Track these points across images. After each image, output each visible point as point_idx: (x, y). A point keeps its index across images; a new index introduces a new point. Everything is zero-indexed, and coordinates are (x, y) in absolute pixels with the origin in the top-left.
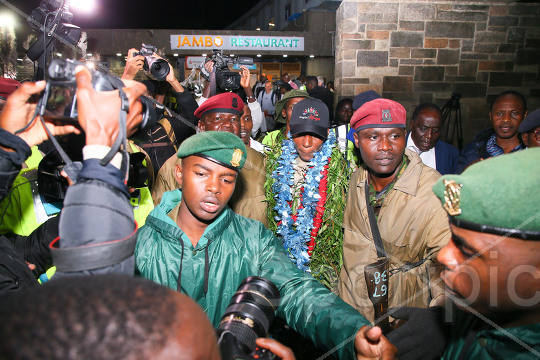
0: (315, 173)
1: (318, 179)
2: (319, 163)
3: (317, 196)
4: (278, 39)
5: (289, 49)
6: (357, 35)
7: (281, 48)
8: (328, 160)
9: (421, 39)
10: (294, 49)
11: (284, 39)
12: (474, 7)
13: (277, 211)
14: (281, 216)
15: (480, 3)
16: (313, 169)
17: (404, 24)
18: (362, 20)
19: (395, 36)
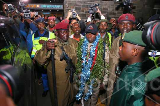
0: (93, 48)
1: (95, 49)
2: (95, 45)
3: (94, 55)
4: (55, 5)
5: (59, 8)
6: (67, 8)
7: (56, 8)
8: (98, 43)
9: (81, 8)
10: (60, 8)
11: (57, 5)
12: (91, 2)
13: (82, 58)
14: (83, 60)
15: (93, 1)
16: (93, 47)
17: (77, 5)
18: (68, 4)
19: (75, 8)
